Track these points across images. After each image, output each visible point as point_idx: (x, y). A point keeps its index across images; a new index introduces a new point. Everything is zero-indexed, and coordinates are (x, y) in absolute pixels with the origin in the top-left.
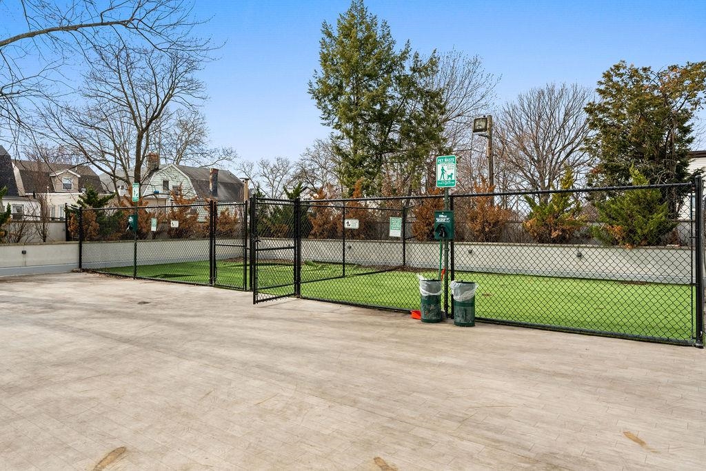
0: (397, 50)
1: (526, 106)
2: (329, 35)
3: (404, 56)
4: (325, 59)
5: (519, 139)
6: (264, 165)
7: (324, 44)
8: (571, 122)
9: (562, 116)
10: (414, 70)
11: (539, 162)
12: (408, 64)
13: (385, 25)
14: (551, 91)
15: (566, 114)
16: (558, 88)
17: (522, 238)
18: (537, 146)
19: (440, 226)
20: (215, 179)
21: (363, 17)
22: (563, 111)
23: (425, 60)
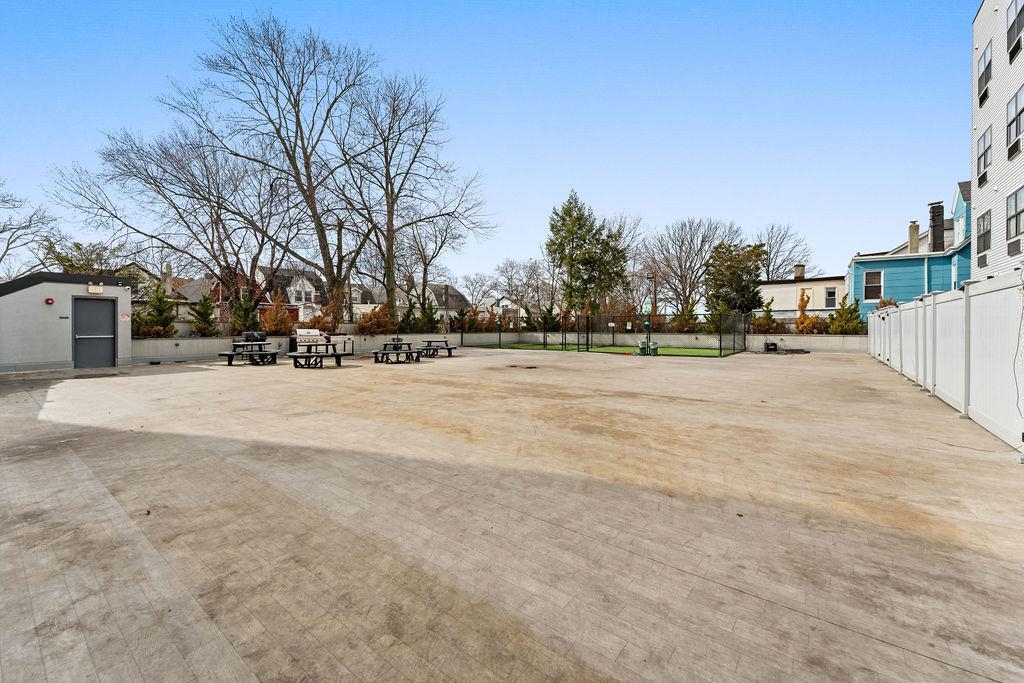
0: (597, 224)
1: (672, 233)
2: (557, 214)
3: (602, 227)
4: (553, 227)
5: (667, 260)
6: (466, 279)
7: (552, 219)
8: (707, 246)
9: (699, 242)
10: (608, 237)
11: (682, 279)
12: (605, 233)
13: (590, 209)
14: (691, 224)
15: (703, 241)
16: (697, 221)
17: (671, 331)
18: (681, 267)
19: (645, 326)
20: (446, 293)
21: (576, 202)
22: (700, 239)
23: (614, 230)
